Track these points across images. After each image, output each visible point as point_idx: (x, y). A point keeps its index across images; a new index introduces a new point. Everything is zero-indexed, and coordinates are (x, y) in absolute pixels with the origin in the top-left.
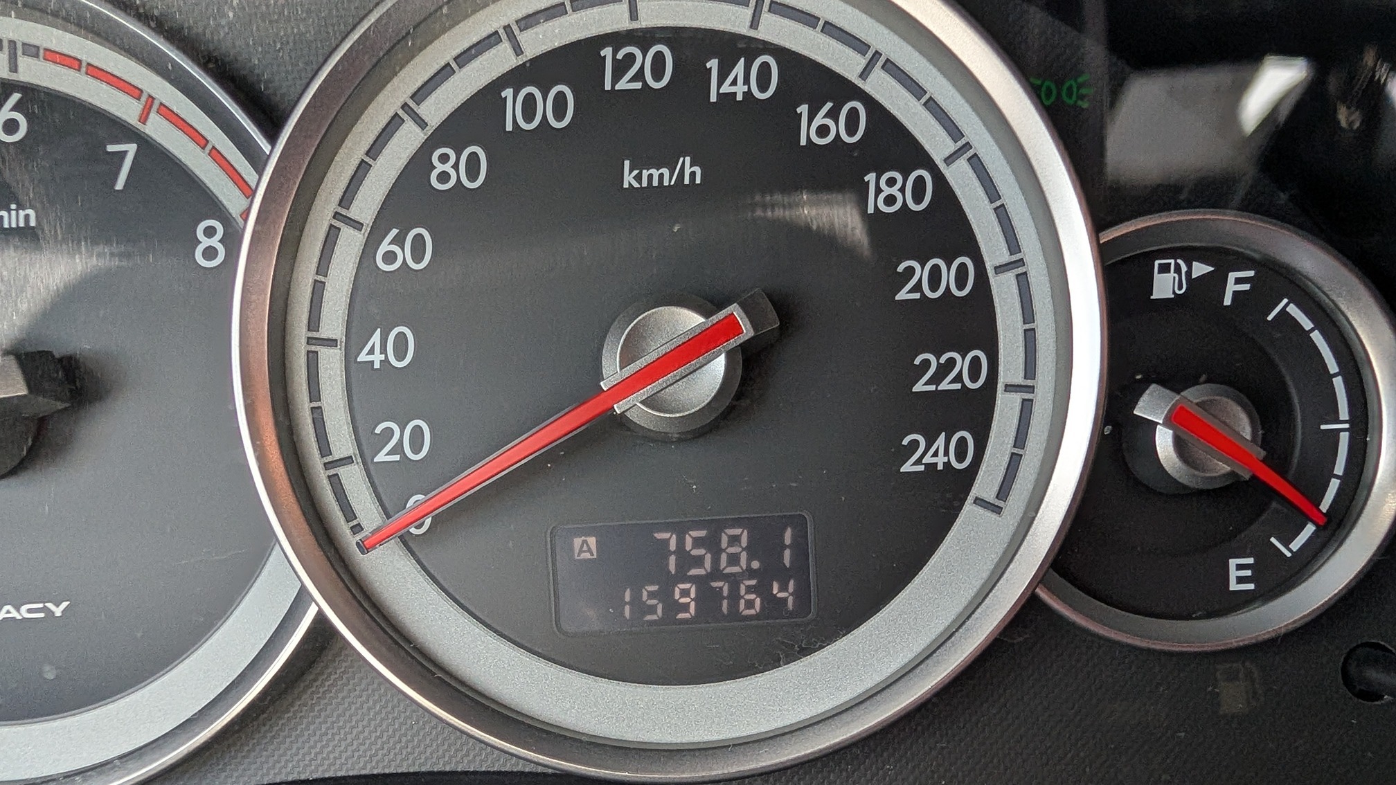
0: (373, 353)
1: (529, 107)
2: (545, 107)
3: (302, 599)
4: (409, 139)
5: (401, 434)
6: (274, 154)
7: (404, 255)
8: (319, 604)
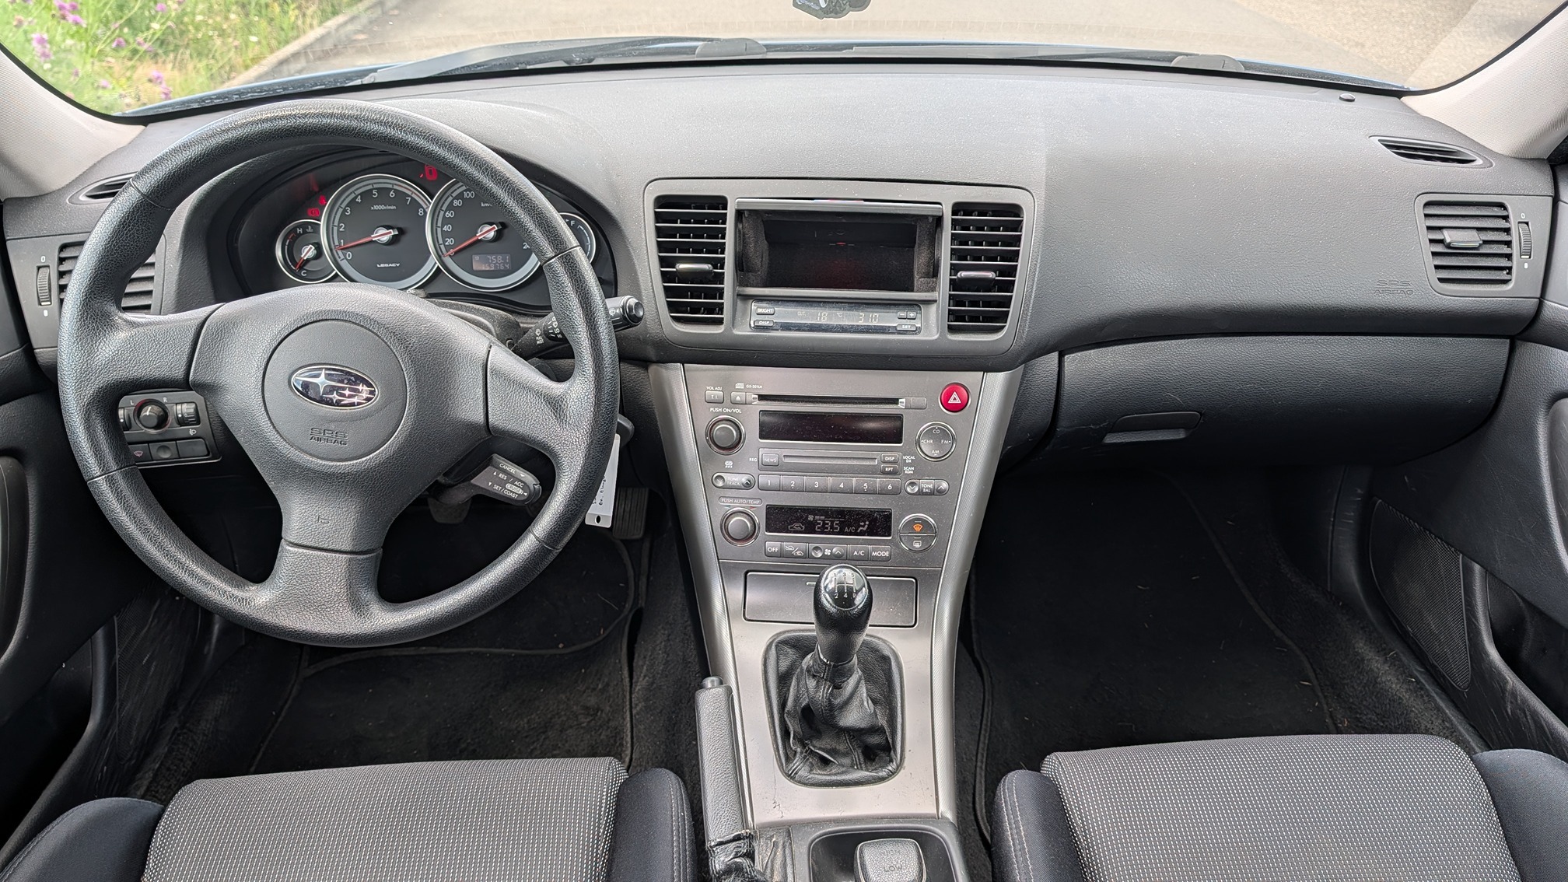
0: (445, 229)
1: (468, 195)
2: (470, 195)
3: (436, 263)
4: (450, 198)
5: (449, 240)
6: (432, 203)
7: (450, 215)
8: (438, 264)
